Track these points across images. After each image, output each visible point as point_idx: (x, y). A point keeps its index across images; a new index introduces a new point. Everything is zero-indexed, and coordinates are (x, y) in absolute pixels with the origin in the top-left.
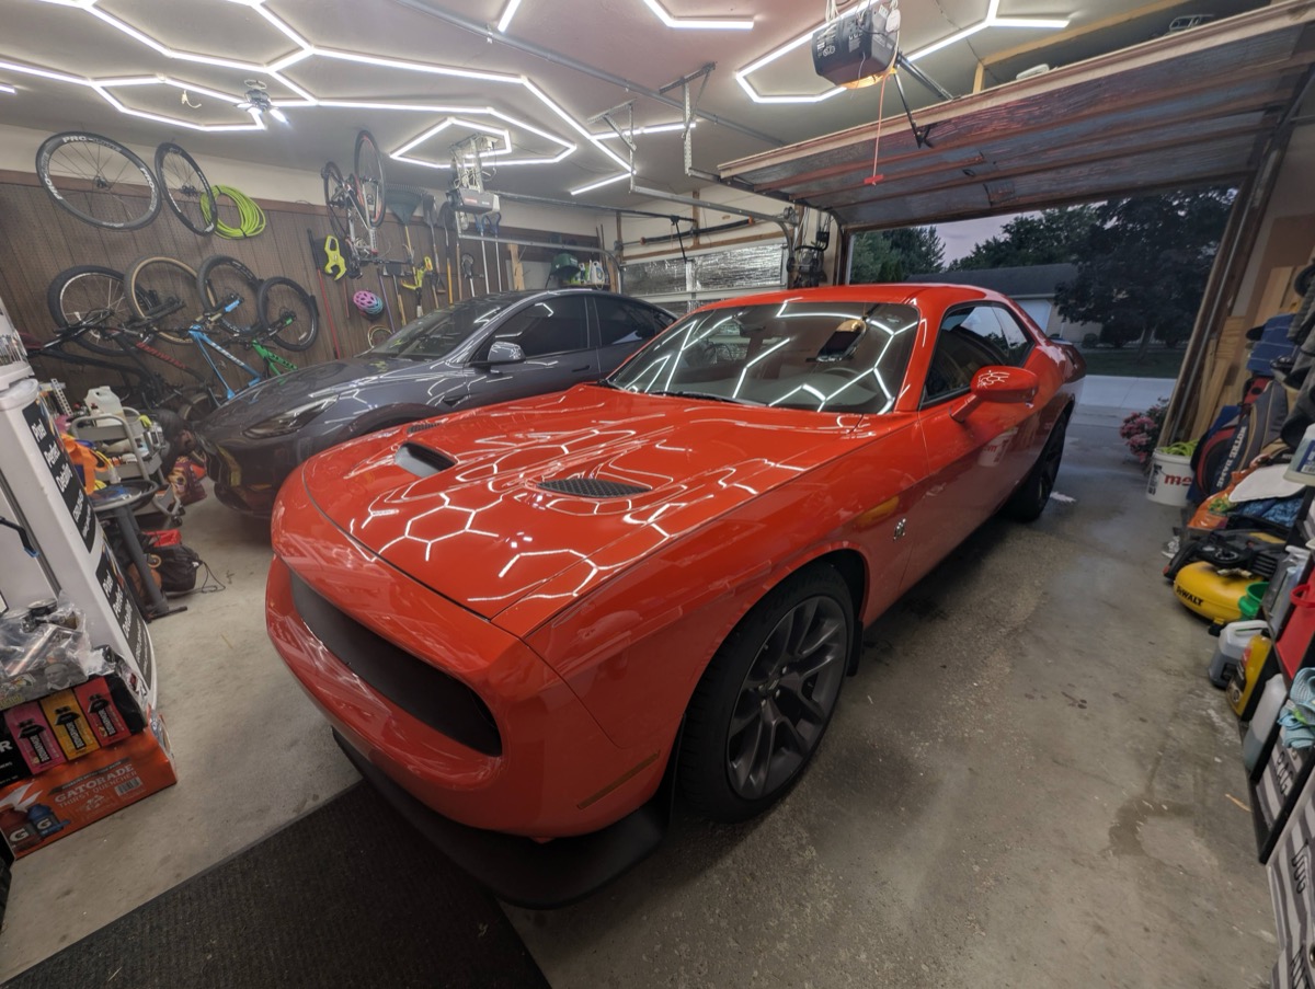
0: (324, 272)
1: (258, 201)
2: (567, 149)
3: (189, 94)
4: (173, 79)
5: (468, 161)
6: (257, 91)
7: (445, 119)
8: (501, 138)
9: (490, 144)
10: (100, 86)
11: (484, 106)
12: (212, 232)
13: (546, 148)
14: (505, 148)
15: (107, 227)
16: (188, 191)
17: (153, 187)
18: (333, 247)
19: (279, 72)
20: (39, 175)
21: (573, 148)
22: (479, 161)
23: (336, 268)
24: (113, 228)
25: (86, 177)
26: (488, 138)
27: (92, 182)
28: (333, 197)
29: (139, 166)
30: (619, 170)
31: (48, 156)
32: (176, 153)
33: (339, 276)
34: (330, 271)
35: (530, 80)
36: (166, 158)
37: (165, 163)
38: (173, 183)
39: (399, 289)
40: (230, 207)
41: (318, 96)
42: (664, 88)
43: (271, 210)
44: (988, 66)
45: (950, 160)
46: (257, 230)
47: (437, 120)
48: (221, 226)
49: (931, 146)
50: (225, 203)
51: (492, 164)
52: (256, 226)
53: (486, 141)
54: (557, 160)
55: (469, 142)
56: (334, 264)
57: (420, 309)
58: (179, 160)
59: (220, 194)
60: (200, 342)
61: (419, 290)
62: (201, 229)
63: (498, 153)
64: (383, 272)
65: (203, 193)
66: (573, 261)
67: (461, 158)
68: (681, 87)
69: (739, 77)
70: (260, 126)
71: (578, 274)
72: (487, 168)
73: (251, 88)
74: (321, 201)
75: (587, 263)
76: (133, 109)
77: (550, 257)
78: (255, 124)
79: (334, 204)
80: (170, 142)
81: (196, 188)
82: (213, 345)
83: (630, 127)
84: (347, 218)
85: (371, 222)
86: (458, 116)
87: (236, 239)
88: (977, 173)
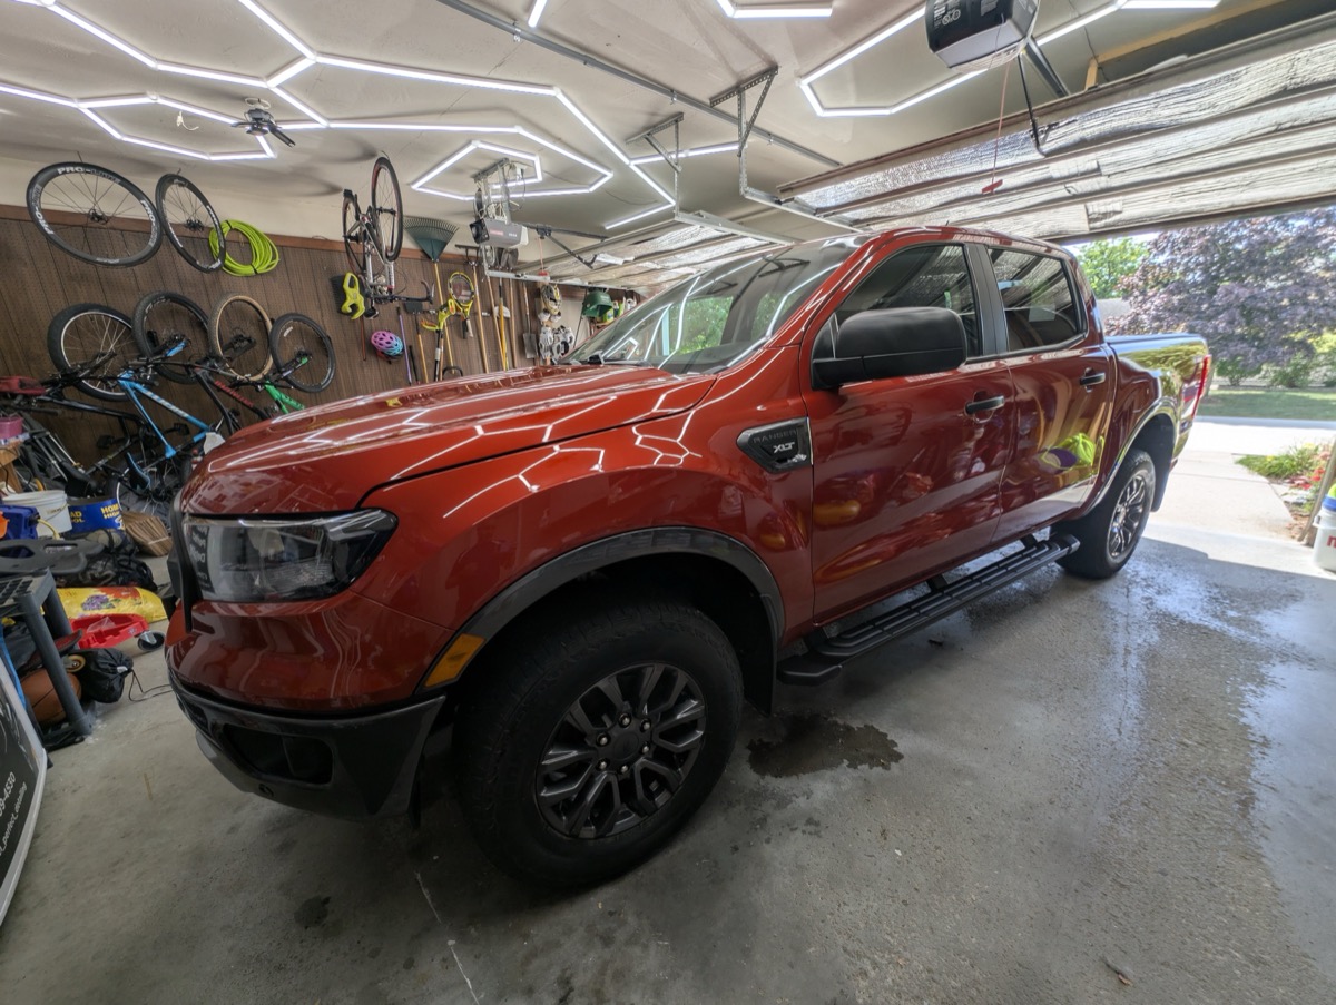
0: (340, 311)
1: (272, 237)
2: (604, 176)
3: (186, 115)
4: (166, 98)
5: (495, 192)
6: (258, 110)
7: (469, 143)
8: (531, 164)
9: (519, 172)
10: (89, 108)
11: (512, 126)
12: (218, 268)
13: (583, 176)
14: (535, 177)
15: (101, 263)
16: (194, 226)
17: (153, 220)
18: (352, 285)
19: (279, 87)
20: (30, 209)
21: (610, 175)
22: (507, 191)
23: (354, 307)
24: (107, 265)
25: (80, 211)
26: (516, 165)
27: (88, 215)
28: (353, 229)
29: (139, 199)
30: (659, 201)
31: (40, 188)
32: (181, 185)
33: (357, 316)
34: (350, 310)
35: (563, 92)
36: (169, 190)
37: (167, 196)
38: (175, 216)
39: (418, 329)
40: (241, 243)
41: (328, 116)
42: (716, 100)
43: (286, 246)
44: (1103, 63)
45: (1056, 174)
46: (269, 267)
47: (463, 142)
48: (229, 261)
49: (1043, 154)
50: (236, 239)
51: (521, 195)
52: (268, 263)
53: (512, 167)
54: (592, 189)
55: (496, 170)
56: (353, 302)
57: (439, 352)
58: (184, 193)
59: (231, 229)
60: (132, 392)
61: (438, 332)
62: (205, 266)
63: (528, 182)
64: (402, 311)
65: (212, 229)
66: (604, 299)
67: (487, 189)
68: (736, 98)
69: (804, 84)
70: (270, 154)
71: (611, 312)
72: (516, 200)
73: (253, 107)
74: (338, 236)
75: (620, 300)
76: (129, 136)
77: (582, 294)
78: (263, 152)
79: (352, 238)
80: (175, 173)
81: (203, 222)
82: (149, 394)
83: (674, 149)
84: (364, 253)
85: (387, 256)
86: (483, 138)
87: (247, 277)
88: (1080, 191)
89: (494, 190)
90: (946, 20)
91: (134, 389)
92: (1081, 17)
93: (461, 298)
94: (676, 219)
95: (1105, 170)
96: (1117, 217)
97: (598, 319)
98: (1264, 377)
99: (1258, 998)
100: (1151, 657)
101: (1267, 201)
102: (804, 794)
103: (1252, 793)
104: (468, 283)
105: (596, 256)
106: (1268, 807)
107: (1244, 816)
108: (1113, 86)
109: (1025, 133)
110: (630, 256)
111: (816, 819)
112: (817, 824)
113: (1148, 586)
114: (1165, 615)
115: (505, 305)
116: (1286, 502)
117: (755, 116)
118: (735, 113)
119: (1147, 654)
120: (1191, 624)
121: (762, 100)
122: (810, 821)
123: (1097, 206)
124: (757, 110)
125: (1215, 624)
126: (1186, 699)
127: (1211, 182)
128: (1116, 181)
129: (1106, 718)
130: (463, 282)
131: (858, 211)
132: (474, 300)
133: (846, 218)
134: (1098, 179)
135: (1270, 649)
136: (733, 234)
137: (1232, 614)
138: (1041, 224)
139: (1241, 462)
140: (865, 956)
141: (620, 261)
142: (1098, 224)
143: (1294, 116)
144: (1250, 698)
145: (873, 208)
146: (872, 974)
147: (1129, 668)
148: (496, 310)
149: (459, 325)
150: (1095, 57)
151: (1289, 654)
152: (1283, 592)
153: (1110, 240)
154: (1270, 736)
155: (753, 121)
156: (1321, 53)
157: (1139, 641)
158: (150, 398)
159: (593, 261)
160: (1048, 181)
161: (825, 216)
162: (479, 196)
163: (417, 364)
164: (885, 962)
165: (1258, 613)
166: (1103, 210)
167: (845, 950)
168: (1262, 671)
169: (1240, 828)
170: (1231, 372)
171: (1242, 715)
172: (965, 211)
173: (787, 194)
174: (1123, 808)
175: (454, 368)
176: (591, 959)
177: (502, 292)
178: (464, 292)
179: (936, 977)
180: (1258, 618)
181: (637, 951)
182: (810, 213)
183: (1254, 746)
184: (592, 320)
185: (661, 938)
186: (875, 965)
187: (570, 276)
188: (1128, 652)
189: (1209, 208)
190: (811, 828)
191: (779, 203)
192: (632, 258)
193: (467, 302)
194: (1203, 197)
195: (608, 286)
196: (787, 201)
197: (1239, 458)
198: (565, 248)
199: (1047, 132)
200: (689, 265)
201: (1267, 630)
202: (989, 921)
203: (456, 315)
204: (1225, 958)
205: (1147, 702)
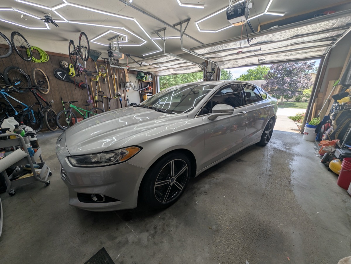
1: (47, 52)
2: (145, 42)
3: (24, 15)
4: (18, 10)
5: (115, 44)
6: (48, 16)
7: (108, 30)
8: (125, 37)
9: (122, 39)
11: (122, 27)
12: (30, 60)
13: (138, 41)
14: (126, 41)
16: (23, 47)
17: (10, 45)
18: (71, 67)
19: (56, 10)
21: (146, 42)
22: (118, 44)
23: (72, 74)
26: (121, 37)
28: (72, 52)
29: (5, 39)
30: (158, 49)
32: (18, 35)
33: (73, 76)
34: (71, 74)
35: (136, 20)
36: (15, 36)
37: (14, 38)
38: (17, 44)
39: (91, 80)
40: (37, 53)
41: (68, 19)
42: (175, 25)
43: (51, 55)
44: (261, 25)
45: (252, 50)
46: (46, 61)
47: (106, 30)
48: (34, 59)
49: (249, 45)
50: (35, 52)
51: (122, 45)
52: (46, 59)
53: (120, 38)
54: (141, 45)
55: (115, 38)
56: (72, 72)
57: (97, 87)
58: (20, 38)
59: (34, 49)
60: (4, 95)
61: (96, 81)
62: (27, 59)
63: (124, 42)
64: (86, 75)
65: (27, 48)
66: (143, 74)
67: (112, 43)
68: (180, 25)
69: (196, 24)
70: (48, 28)
71: (144, 78)
72: (121, 46)
73: (46, 15)
74: (67, 53)
75: (147, 75)
76: (3, 19)
77: (136, 73)
78: (47, 27)
79: (72, 54)
80: (17, 31)
81: (26, 46)
82: (10, 96)
83: (164, 37)
84: (76, 59)
85: (84, 60)
86: (113, 29)
87: (39, 63)
88: (257, 54)
89: (114, 43)
90: (231, 14)
91: (5, 94)
92: (257, 15)
93: (103, 72)
94: (165, 54)
95: (262, 50)
96: (264, 60)
97: (141, 80)
98: (293, 99)
99: (292, 214)
100: (272, 156)
101: (294, 59)
102: (203, 187)
103: (291, 180)
104: (105, 68)
105: (142, 63)
106: (293, 182)
107: (289, 184)
108: (264, 31)
109: (246, 40)
110: (151, 63)
111: (206, 192)
112: (207, 193)
113: (271, 143)
114: (274, 148)
115: (115, 75)
116: (297, 125)
117: (185, 30)
118: (180, 29)
119: (271, 156)
120: (279, 150)
121: (186, 26)
122: (205, 192)
123: (260, 58)
124: (185, 29)
125: (284, 150)
126: (279, 164)
127: (283, 54)
128: (264, 52)
129: (264, 168)
130: (103, 68)
131: (208, 56)
132: (107, 73)
133: (205, 57)
134: (260, 51)
135: (294, 154)
136: (178, 59)
137: (287, 147)
138: (248, 61)
139: (289, 118)
140: (219, 216)
141: (148, 64)
142: (260, 62)
143: (298, 41)
144: (290, 163)
145: (212, 55)
146: (221, 219)
147: (268, 159)
148: (113, 76)
149: (102, 80)
150: (260, 24)
151: (298, 155)
152: (296, 143)
153: (261, 66)
154: (294, 170)
155: (184, 31)
156: (303, 28)
157: (270, 153)
158: (10, 98)
159: (141, 64)
160: (250, 51)
161: (201, 56)
162: (110, 45)
163: (91, 90)
164: (223, 216)
165: (292, 147)
166: (261, 59)
167: (215, 215)
168: (293, 158)
169: (289, 186)
170: (287, 98)
171: (289, 166)
172: (232, 57)
173: (192, 50)
174: (267, 185)
175: (101, 91)
176: (161, 223)
177: (114, 71)
178: (104, 71)
179: (234, 218)
180: (292, 148)
181: (171, 220)
182: (197, 55)
183: (291, 171)
184: (139, 80)
185: (176, 217)
186: (221, 217)
187: (134, 68)
188: (267, 156)
189: (282, 60)
190: (205, 193)
191: (190, 52)
192: (151, 64)
193: (105, 73)
194: (281, 57)
195: (143, 71)
196: (192, 52)
197: (288, 117)
198: (134, 60)
199: (251, 40)
200: (166, 67)
201: (294, 150)
202: (243, 207)
203: (101, 77)
204: (286, 208)
205: (272, 165)
